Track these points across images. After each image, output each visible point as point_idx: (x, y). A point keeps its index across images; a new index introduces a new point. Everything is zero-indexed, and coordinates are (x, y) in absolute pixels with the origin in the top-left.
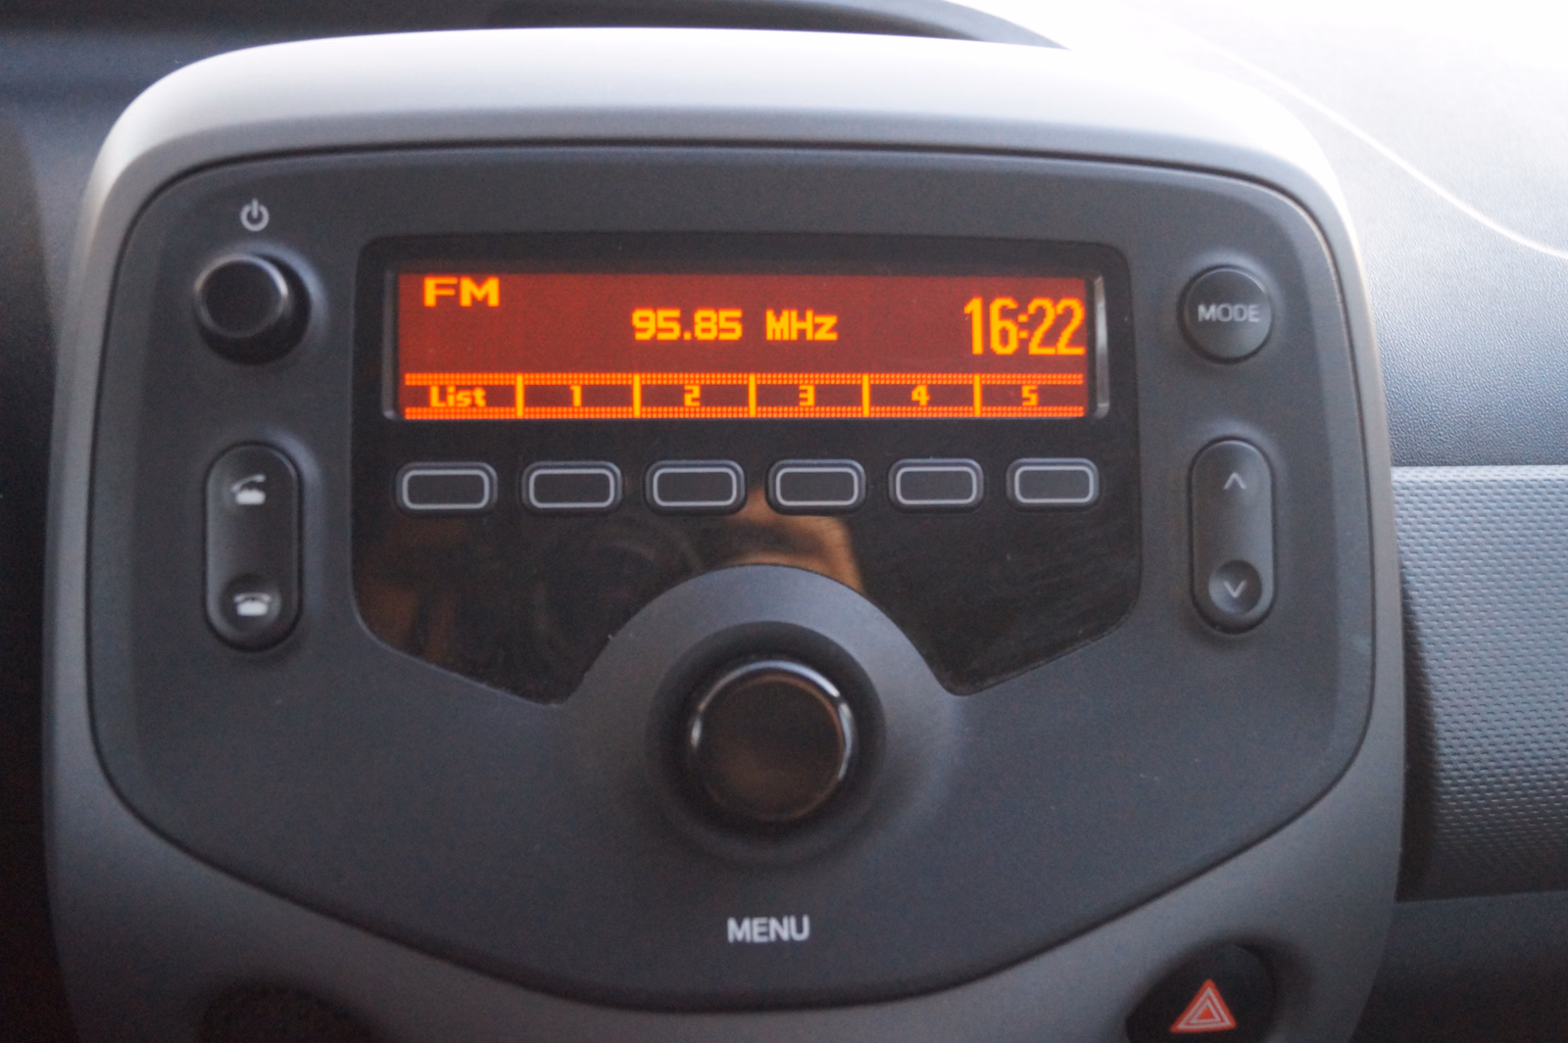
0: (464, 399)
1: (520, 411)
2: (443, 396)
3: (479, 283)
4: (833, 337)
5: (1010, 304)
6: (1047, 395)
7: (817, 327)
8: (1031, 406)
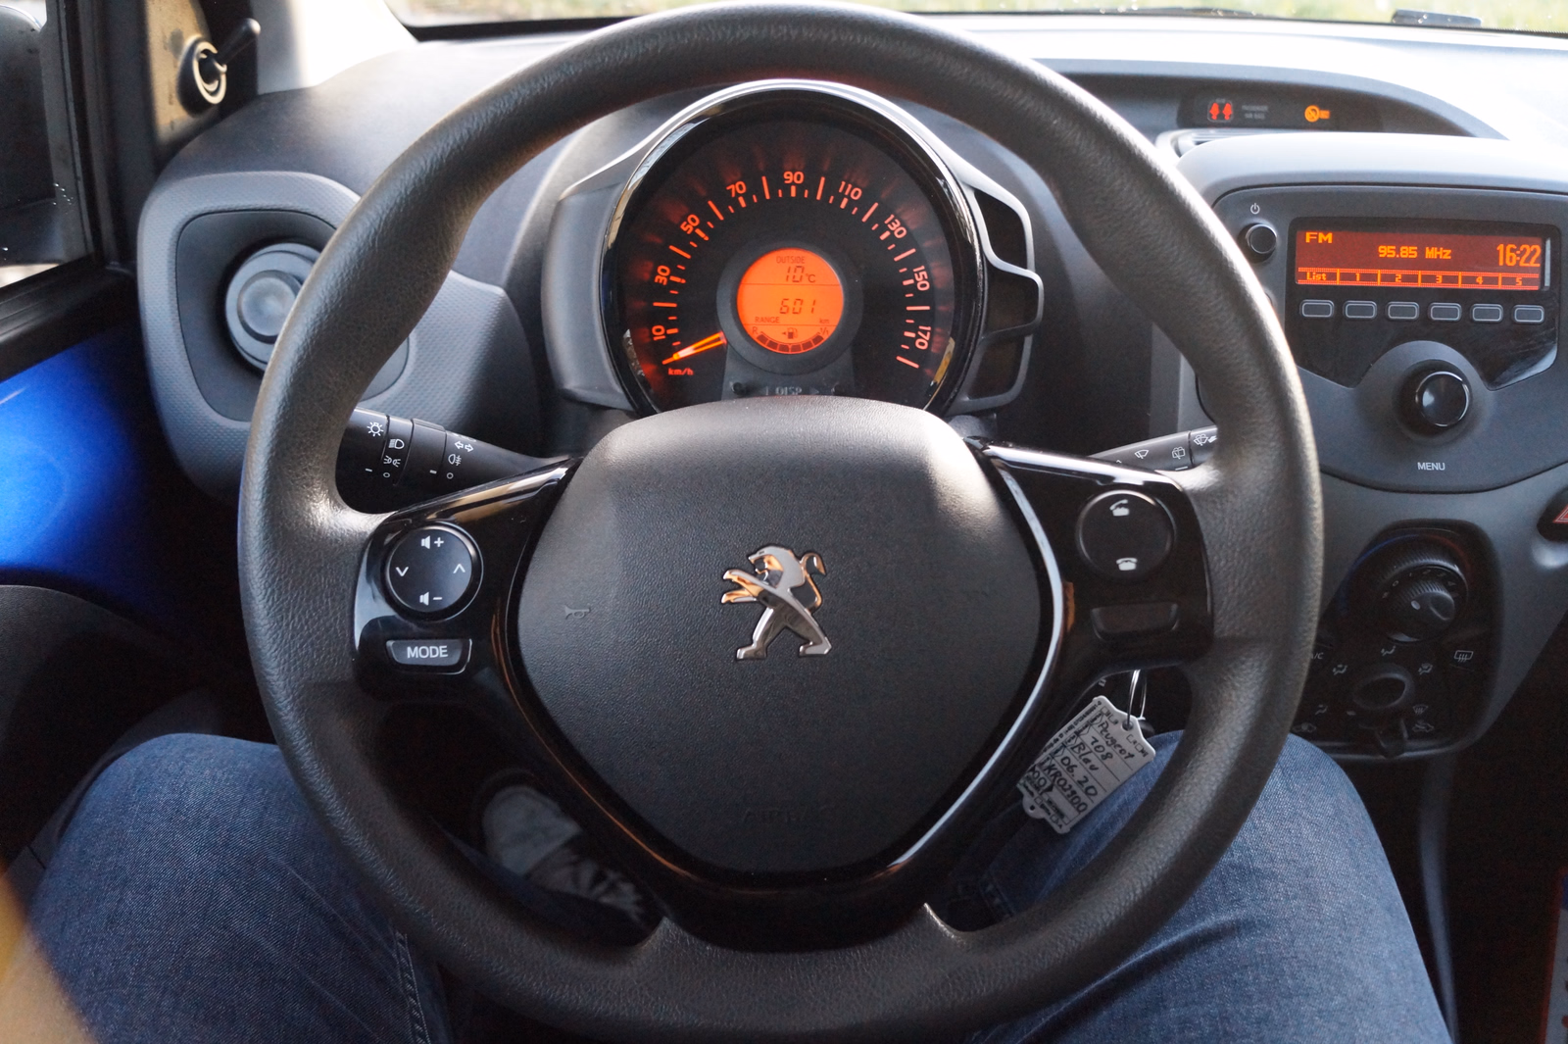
0: (1318, 277)
1: (1338, 283)
2: (1311, 276)
3: (1325, 235)
4: (1450, 257)
5: (1514, 247)
6: (1525, 281)
7: (1444, 254)
8: (1519, 286)
